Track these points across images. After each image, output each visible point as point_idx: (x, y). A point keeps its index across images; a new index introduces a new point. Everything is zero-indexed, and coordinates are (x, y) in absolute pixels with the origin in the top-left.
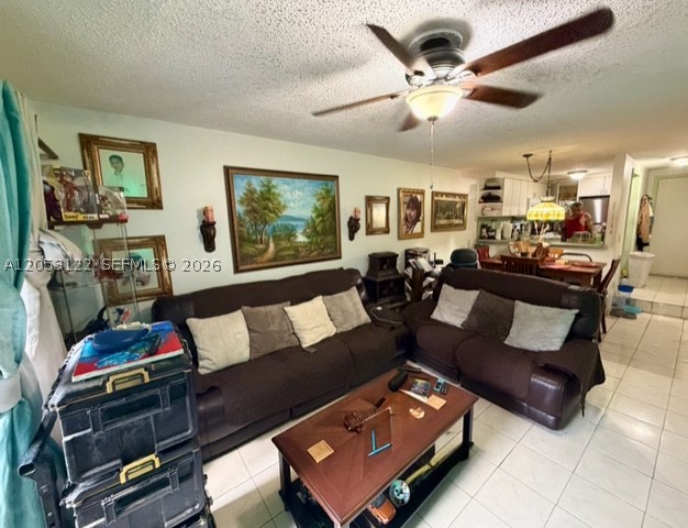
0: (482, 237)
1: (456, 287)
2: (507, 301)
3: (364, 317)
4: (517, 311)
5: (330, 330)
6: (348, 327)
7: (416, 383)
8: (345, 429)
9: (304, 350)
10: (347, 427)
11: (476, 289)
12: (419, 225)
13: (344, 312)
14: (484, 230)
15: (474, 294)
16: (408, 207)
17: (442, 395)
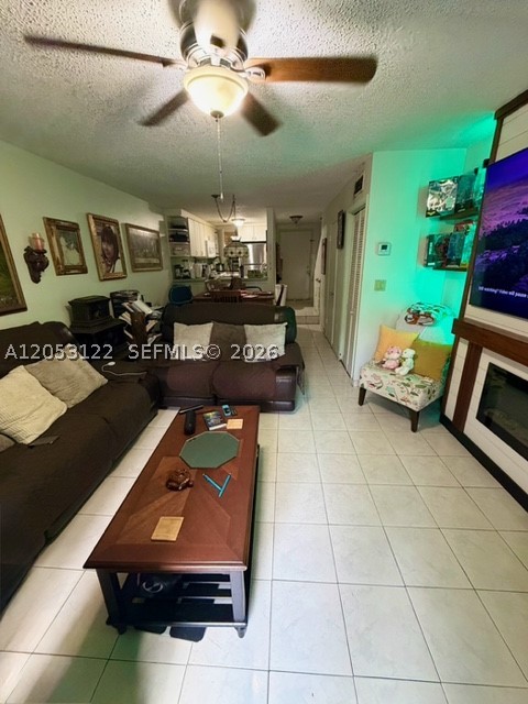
0: (176, 278)
1: (188, 325)
2: (237, 327)
3: (99, 380)
4: (248, 334)
5: (57, 408)
6: (81, 396)
7: (208, 417)
8: (175, 493)
9: (30, 446)
10: (176, 489)
11: (209, 322)
12: (119, 262)
13: (70, 379)
14: (178, 271)
15: (208, 327)
16: (103, 240)
17: (234, 416)
